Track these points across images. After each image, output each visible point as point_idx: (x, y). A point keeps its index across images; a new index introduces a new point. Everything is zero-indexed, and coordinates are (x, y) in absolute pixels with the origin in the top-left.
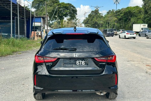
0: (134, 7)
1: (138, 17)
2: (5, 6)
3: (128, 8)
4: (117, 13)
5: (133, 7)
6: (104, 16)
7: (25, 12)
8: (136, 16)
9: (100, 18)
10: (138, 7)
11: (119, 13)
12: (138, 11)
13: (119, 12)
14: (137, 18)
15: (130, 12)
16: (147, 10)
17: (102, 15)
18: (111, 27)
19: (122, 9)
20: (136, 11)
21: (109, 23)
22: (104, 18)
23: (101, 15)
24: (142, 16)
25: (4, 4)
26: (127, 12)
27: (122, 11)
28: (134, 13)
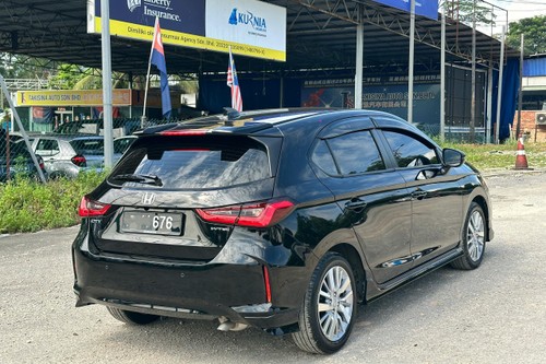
2: (398, 28)
7: (474, 43)
25: (395, 25)
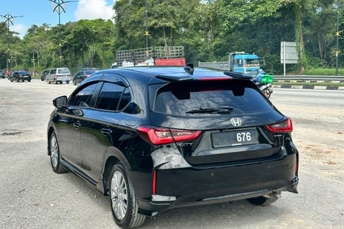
0: (95, 21)
1: (105, 43)
3: (81, 22)
4: (56, 32)
5: (92, 21)
6: (22, 38)
8: (101, 41)
9: (14, 43)
10: (103, 20)
11: (62, 33)
12: (104, 29)
13: (62, 30)
14: (104, 45)
15: (86, 31)
16: (123, 28)
17: (18, 36)
18: (42, 65)
19: (67, 24)
20: (99, 29)
21: (36, 56)
22: (25, 43)
23: (14, 35)
24: (113, 41)
26: (81, 31)
27: (68, 27)
28: (96, 33)
